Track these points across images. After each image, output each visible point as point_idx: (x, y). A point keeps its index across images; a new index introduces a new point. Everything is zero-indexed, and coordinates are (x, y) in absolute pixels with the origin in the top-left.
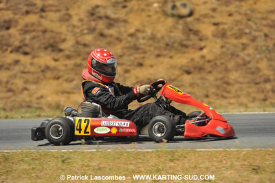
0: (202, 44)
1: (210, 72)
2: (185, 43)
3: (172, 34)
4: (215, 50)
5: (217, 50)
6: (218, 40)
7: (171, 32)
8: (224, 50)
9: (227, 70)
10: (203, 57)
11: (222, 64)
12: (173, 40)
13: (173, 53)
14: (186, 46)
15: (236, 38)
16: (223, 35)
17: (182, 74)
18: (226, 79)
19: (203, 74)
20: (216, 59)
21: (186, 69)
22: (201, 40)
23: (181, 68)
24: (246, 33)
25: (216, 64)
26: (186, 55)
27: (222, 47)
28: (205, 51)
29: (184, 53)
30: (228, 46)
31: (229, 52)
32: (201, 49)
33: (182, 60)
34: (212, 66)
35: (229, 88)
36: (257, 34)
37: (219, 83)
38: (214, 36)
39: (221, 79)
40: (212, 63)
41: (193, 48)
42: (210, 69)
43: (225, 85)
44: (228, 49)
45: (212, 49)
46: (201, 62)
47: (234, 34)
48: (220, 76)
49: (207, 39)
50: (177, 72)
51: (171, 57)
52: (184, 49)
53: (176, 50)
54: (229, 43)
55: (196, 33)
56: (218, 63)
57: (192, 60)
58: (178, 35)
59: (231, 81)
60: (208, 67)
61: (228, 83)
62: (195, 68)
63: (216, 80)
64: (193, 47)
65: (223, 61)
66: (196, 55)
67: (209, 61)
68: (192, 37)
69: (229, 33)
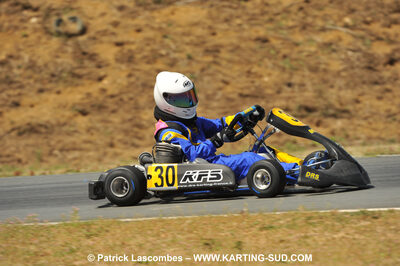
0: (102, 72)
1: (114, 111)
2: (77, 71)
3: (59, 61)
4: (119, 81)
5: (123, 80)
6: (123, 67)
7: (58, 57)
8: (133, 79)
9: (137, 108)
10: (103, 90)
11: (131, 99)
12: (60, 69)
13: (60, 87)
14: (80, 77)
15: (148, 63)
16: (130, 59)
17: (75, 115)
18: (137, 121)
19: (105, 115)
20: (121, 93)
21: (80, 108)
22: (99, 67)
23: (73, 107)
24: (162, 56)
25: (121, 100)
26: (80, 89)
27: (130, 76)
28: (105, 82)
29: (77, 85)
30: (137, 74)
31: (139, 83)
32: (100, 79)
33: (75, 96)
34: (117, 103)
35: (143, 132)
36: (176, 55)
37: (127, 126)
38: (117, 60)
39: (130, 120)
40: (116, 99)
41: (89, 79)
42: (113, 107)
43: (136, 129)
44: (138, 79)
45: (115, 79)
46: (101, 98)
47: (145, 57)
48: (129, 116)
49: (108, 65)
50: (68, 113)
51: (59, 93)
52: (77, 81)
53: (65, 81)
54: (138, 70)
55: (92, 57)
56: (125, 97)
57: (89, 95)
58: (67, 61)
59: (144, 123)
60: (111, 104)
61: (140, 126)
62: (93, 106)
63: (124, 121)
64: (89, 76)
65: (131, 95)
66: (94, 88)
67: (112, 96)
68: (87, 63)
69: (138, 56)
